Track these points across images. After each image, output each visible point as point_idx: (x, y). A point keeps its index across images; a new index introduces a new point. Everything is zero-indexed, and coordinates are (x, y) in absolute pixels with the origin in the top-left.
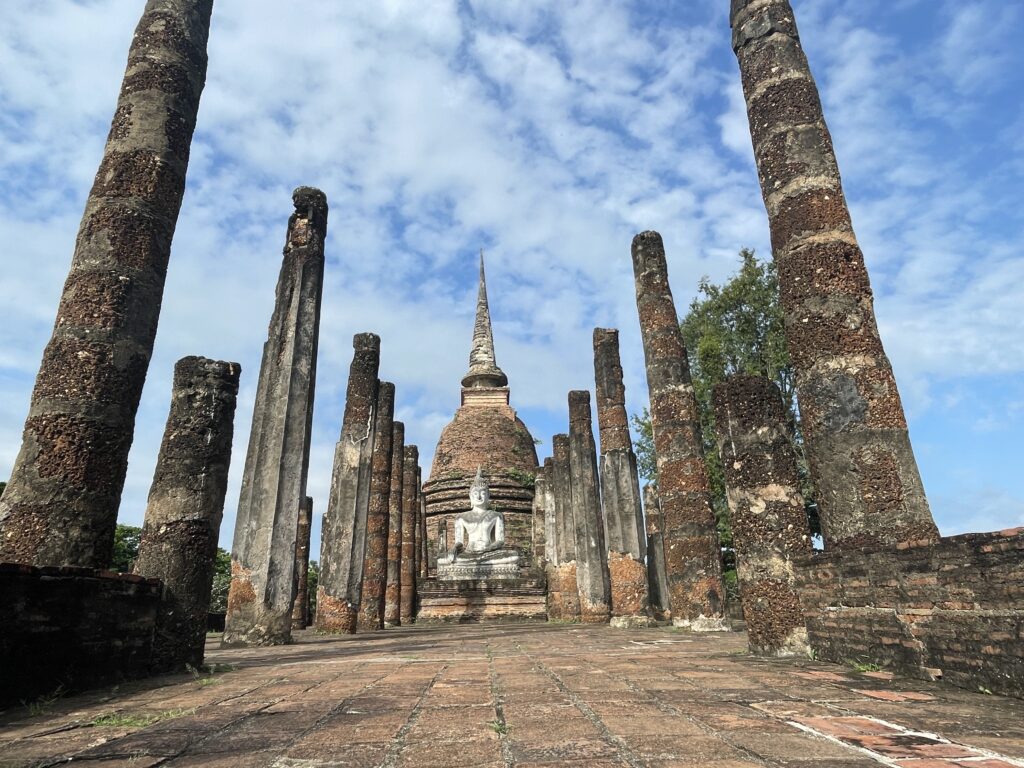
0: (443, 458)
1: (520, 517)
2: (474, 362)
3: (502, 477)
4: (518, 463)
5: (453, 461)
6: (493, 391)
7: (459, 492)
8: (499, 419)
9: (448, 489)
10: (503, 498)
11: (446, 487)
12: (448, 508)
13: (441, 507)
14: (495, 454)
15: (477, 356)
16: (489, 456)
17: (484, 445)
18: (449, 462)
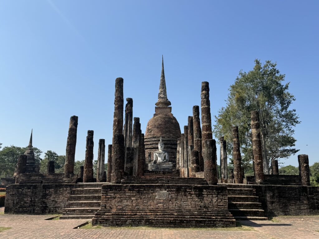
0: (149, 130)
1: (174, 151)
2: (160, 97)
3: (168, 137)
4: (173, 133)
5: (153, 132)
6: (166, 108)
7: (154, 142)
8: (168, 118)
9: (151, 141)
10: (169, 144)
11: (150, 140)
12: (151, 147)
13: (149, 147)
14: (166, 130)
15: (161, 95)
16: (164, 130)
17: (163, 126)
18: (151, 132)
